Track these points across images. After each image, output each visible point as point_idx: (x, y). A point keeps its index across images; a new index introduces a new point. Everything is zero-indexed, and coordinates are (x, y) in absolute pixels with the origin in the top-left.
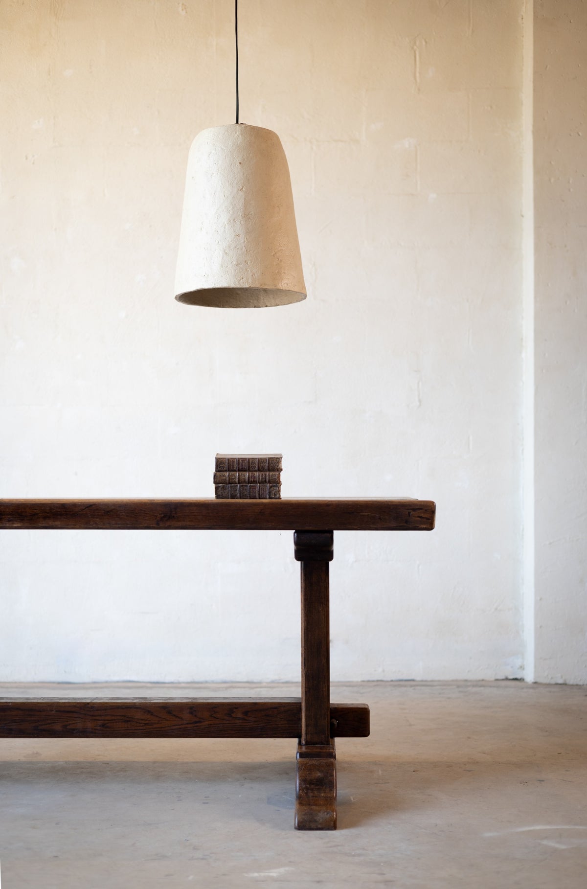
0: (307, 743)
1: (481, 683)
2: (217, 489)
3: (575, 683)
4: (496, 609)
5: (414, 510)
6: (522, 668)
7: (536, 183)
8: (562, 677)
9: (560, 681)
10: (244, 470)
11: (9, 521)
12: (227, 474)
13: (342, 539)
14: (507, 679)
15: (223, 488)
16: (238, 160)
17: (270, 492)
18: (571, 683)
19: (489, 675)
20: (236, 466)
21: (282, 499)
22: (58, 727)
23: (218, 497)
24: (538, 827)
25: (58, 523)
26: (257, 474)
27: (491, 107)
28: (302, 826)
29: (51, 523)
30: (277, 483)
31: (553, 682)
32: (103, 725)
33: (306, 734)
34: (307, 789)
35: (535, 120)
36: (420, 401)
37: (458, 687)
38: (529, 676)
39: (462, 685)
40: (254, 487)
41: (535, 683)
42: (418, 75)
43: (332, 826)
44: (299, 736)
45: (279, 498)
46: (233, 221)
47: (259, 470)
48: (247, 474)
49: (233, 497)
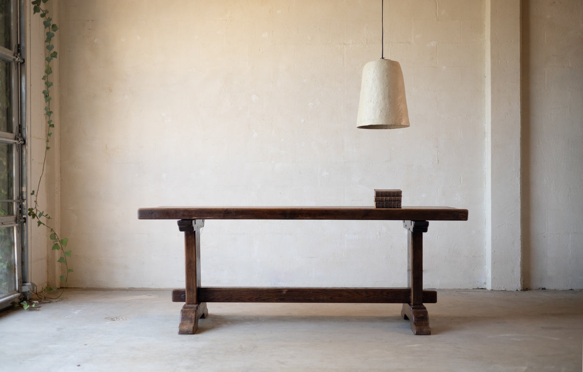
0: (414, 305)
1: (466, 290)
2: (376, 203)
3: (510, 290)
4: (473, 256)
5: (460, 213)
6: (485, 283)
7: (491, 63)
8: (504, 287)
9: (504, 289)
10: (387, 196)
11: (305, 216)
12: (380, 198)
13: (432, 224)
14: (478, 288)
15: (379, 203)
16: (386, 74)
17: (397, 205)
18: (508, 290)
19: (470, 287)
20: (384, 195)
21: (402, 208)
22: (313, 298)
23: (377, 207)
24: (507, 335)
25: (324, 217)
26: (392, 198)
27: (471, 28)
28: (417, 334)
29: (321, 217)
30: (400, 201)
31: (500, 289)
32: (331, 298)
33: (414, 301)
34: (418, 320)
35: (491, 35)
36: (438, 161)
37: (457, 291)
38: (489, 287)
39: (459, 291)
40: (391, 203)
41: (492, 290)
42: (437, 13)
43: (429, 333)
44: (409, 303)
45: (401, 208)
46: (384, 98)
47: (393, 196)
48: (388, 198)
49: (382, 208)
